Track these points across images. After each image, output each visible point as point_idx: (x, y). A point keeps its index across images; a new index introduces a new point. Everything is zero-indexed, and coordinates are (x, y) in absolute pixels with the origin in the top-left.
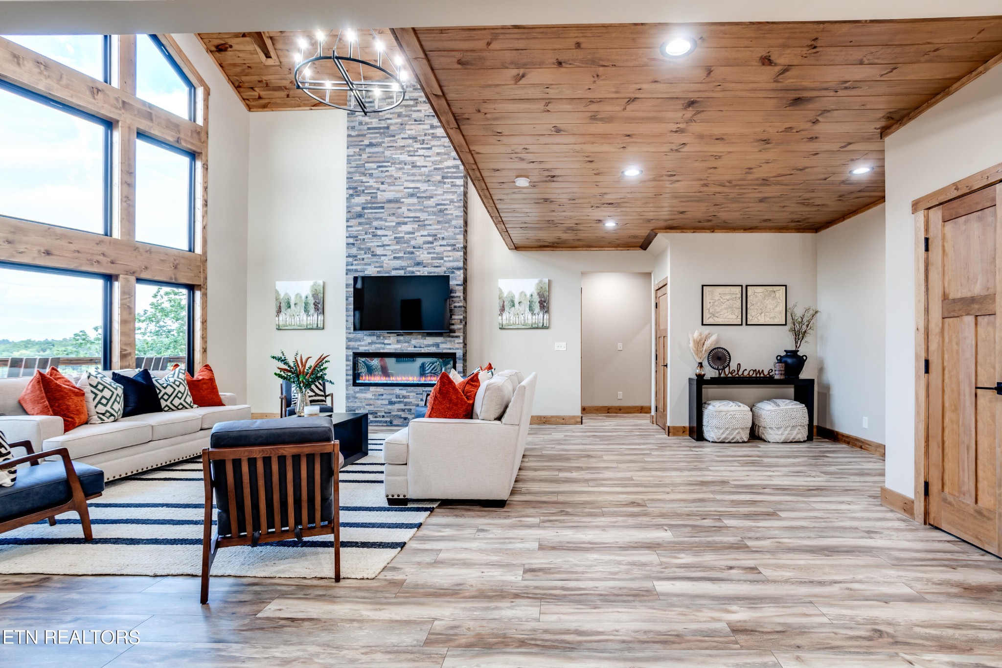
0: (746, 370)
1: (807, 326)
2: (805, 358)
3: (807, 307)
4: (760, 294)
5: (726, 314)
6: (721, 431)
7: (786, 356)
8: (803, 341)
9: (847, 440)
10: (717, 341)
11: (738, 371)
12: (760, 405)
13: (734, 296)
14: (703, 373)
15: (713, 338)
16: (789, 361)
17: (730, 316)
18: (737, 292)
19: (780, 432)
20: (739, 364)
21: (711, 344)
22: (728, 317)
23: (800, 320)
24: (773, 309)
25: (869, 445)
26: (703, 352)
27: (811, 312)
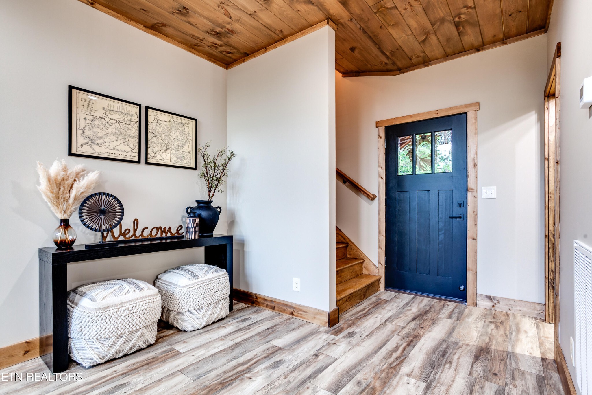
0: (146, 228)
1: (222, 172)
2: (219, 210)
3: (221, 149)
4: (165, 123)
5: (115, 143)
6: (110, 342)
7: (199, 207)
8: (217, 189)
9: (271, 304)
10: (98, 183)
11: (135, 231)
12: (166, 277)
13: (128, 118)
14: (70, 238)
15: (91, 177)
16: (204, 214)
17: (122, 147)
18: (134, 113)
19: (201, 315)
20: (136, 221)
21: (88, 187)
22: (117, 147)
23: (213, 163)
24: (182, 147)
25: (304, 311)
26: (71, 201)
27: (226, 155)
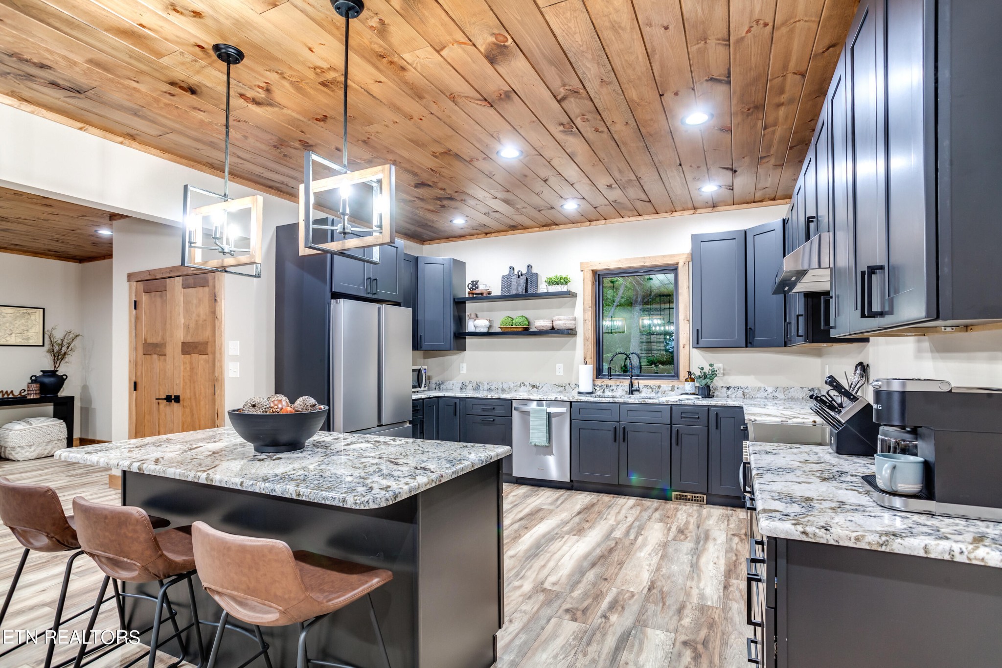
1: (68, 348)
2: (65, 377)
3: (68, 330)
4: (9, 315)
7: (43, 376)
8: (63, 362)
12: (7, 426)
16: (47, 380)
19: (32, 450)
23: (60, 342)
24: (28, 330)
27: (72, 336)
